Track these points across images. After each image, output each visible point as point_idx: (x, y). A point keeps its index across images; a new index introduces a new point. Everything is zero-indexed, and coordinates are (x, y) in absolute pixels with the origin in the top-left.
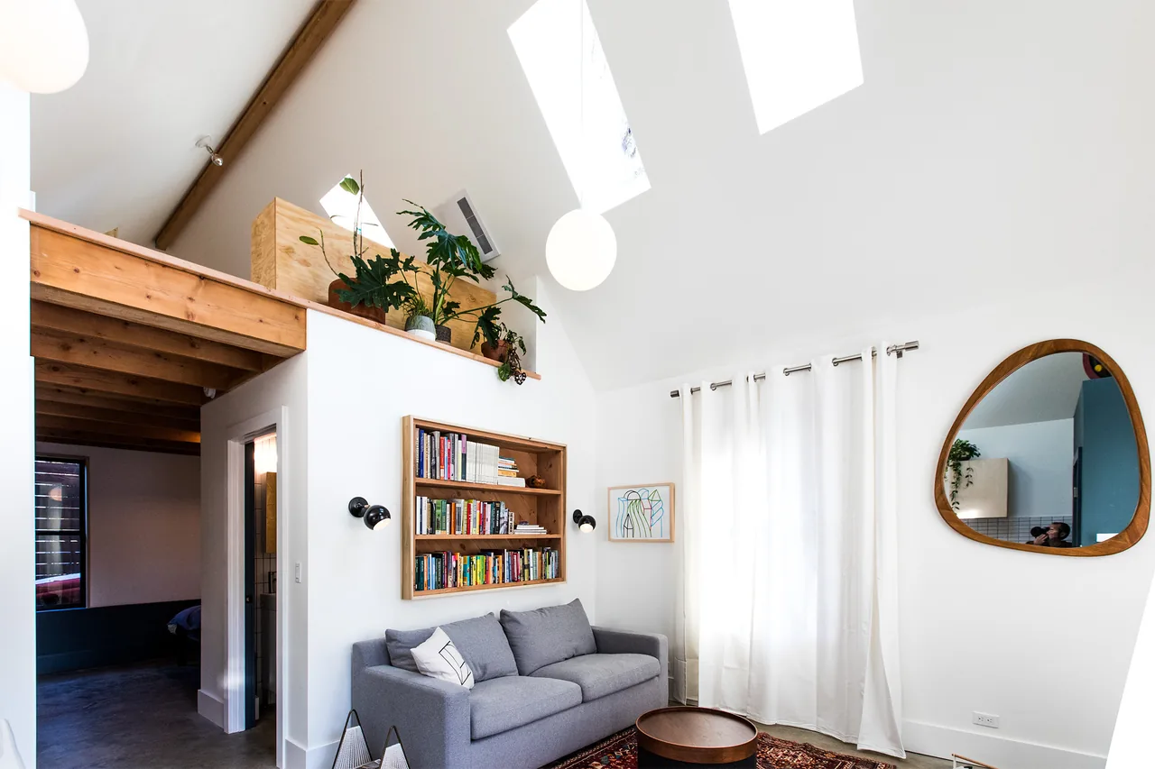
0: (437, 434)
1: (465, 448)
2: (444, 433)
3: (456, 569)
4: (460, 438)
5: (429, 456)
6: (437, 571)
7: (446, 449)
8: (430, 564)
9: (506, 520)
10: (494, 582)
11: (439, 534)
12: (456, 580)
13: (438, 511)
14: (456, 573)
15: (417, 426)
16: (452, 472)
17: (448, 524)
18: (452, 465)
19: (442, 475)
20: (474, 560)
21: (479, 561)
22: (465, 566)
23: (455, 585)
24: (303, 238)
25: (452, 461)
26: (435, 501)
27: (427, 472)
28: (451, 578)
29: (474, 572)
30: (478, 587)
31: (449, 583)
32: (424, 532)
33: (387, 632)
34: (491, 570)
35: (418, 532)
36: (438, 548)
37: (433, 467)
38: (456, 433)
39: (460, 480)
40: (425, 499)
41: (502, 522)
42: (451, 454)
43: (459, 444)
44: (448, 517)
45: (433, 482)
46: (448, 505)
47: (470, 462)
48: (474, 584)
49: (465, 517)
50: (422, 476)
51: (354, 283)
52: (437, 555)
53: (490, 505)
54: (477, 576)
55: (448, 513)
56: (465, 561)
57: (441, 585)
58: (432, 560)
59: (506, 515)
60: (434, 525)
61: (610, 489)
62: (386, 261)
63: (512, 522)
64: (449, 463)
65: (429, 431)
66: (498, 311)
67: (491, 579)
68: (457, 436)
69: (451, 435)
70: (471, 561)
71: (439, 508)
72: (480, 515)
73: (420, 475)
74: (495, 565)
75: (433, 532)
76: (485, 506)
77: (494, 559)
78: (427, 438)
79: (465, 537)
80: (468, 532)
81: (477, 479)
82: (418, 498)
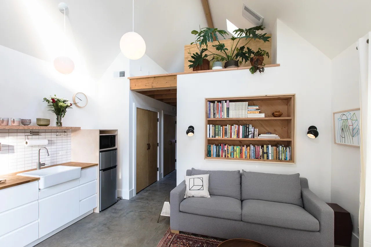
0: (216, 102)
1: (228, 105)
2: (220, 101)
3: (226, 150)
4: (226, 102)
5: (213, 110)
6: (217, 150)
7: (220, 107)
8: (214, 148)
9: (253, 132)
10: (246, 158)
13: (217, 130)
14: (226, 152)
15: (208, 101)
16: (222, 115)
17: (221, 134)
18: (222, 113)
19: (218, 116)
21: (237, 149)
23: (225, 156)
25: (222, 111)
26: (216, 126)
27: (212, 116)
28: (224, 154)
29: (235, 153)
30: (237, 159)
32: (211, 137)
34: (244, 152)
35: (208, 137)
36: (217, 142)
37: (214, 114)
38: (224, 100)
39: (226, 117)
40: (211, 125)
41: (250, 133)
42: (222, 108)
43: (225, 104)
44: (221, 131)
45: (214, 119)
46: (221, 127)
47: (231, 110)
48: (235, 157)
49: (229, 131)
50: (210, 118)
52: (217, 145)
53: (242, 126)
54: (237, 154)
55: (221, 130)
56: (231, 148)
57: (218, 156)
59: (253, 130)
60: (215, 134)
61: (334, 114)
63: (256, 133)
64: (221, 112)
65: (213, 102)
67: (244, 156)
69: (222, 102)
70: (234, 148)
71: (217, 128)
72: (237, 130)
74: (246, 151)
75: (214, 137)
76: (239, 127)
77: (246, 148)
78: (212, 104)
79: (230, 139)
80: (231, 137)
81: (235, 116)
82: (208, 125)
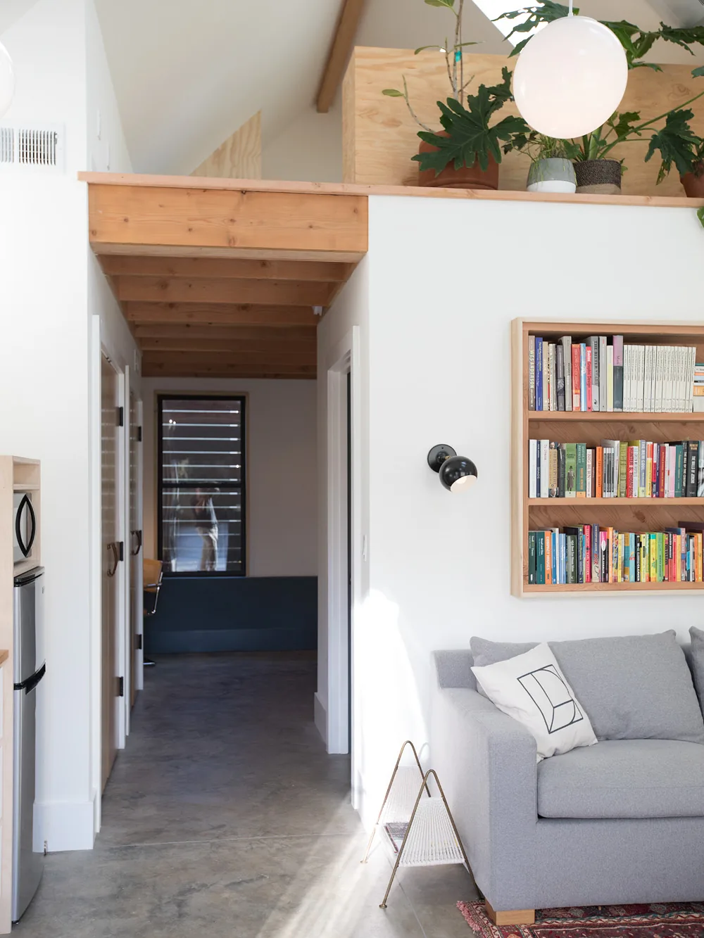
0: (567, 340)
1: (620, 356)
2: (579, 338)
3: (606, 553)
4: (610, 342)
5: (552, 376)
6: (568, 554)
7: (583, 363)
8: (556, 545)
10: (687, 579)
11: (571, 496)
12: (607, 571)
13: (570, 462)
14: (606, 561)
15: (531, 333)
16: (595, 397)
17: (589, 480)
18: (595, 388)
19: (576, 404)
20: (642, 540)
21: (654, 543)
22: (626, 549)
23: (604, 579)
24: (385, 92)
25: (594, 380)
26: (565, 446)
27: (549, 402)
28: (597, 569)
29: (644, 561)
30: (651, 586)
31: (595, 575)
32: (545, 492)
33: (474, 641)
34: (678, 557)
35: (533, 494)
36: (571, 519)
37: (561, 393)
38: (603, 335)
39: (610, 408)
40: (545, 443)
42: (594, 370)
43: (608, 352)
44: (589, 470)
45: (561, 415)
46: (590, 452)
47: (630, 378)
48: (644, 579)
49: (623, 470)
50: (541, 408)
51: (442, 138)
52: (569, 531)
53: (673, 448)
54: (651, 565)
55: (589, 463)
56: (626, 540)
58: (560, 537)
60: (563, 482)
62: (492, 90)
64: (589, 384)
65: (554, 338)
66: (688, 115)
67: (680, 574)
68: (604, 339)
69: (593, 339)
70: (637, 541)
71: (571, 456)
72: (654, 465)
73: (538, 406)
74: (688, 549)
75: (560, 494)
76: (662, 452)
77: (687, 540)
78: (549, 348)
79: (623, 501)
80: (628, 492)
81: (647, 406)
82: (533, 443)
